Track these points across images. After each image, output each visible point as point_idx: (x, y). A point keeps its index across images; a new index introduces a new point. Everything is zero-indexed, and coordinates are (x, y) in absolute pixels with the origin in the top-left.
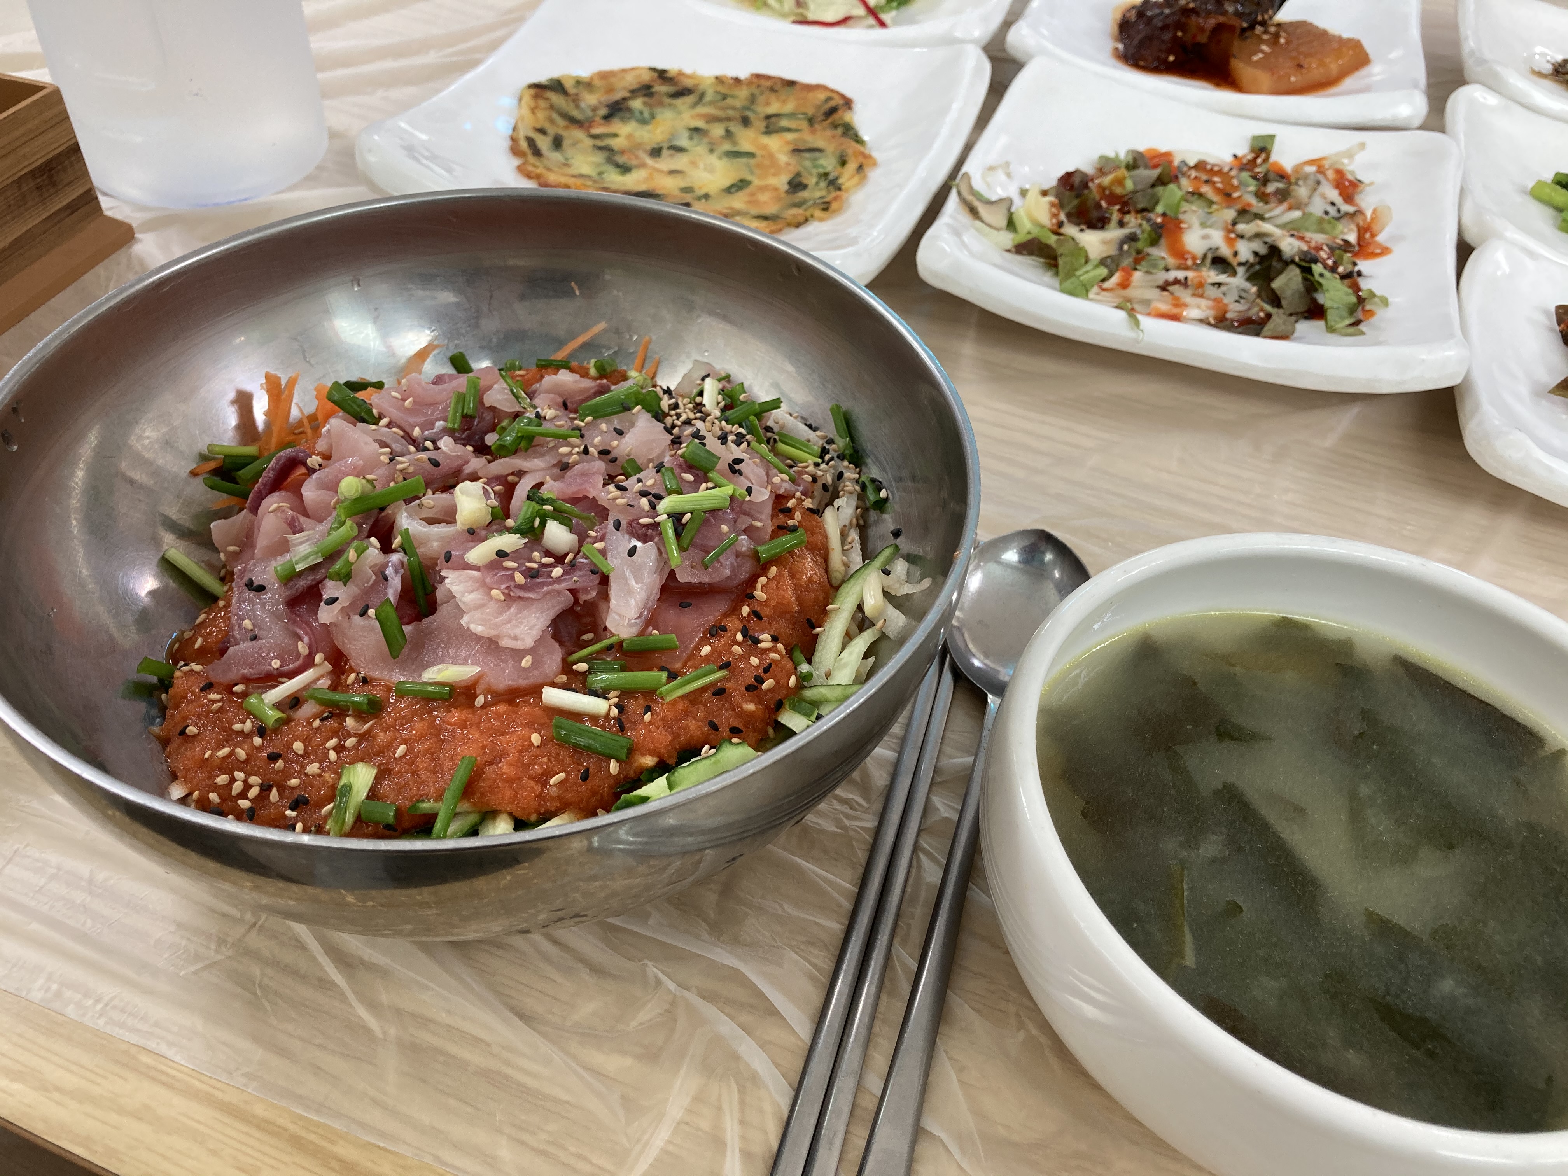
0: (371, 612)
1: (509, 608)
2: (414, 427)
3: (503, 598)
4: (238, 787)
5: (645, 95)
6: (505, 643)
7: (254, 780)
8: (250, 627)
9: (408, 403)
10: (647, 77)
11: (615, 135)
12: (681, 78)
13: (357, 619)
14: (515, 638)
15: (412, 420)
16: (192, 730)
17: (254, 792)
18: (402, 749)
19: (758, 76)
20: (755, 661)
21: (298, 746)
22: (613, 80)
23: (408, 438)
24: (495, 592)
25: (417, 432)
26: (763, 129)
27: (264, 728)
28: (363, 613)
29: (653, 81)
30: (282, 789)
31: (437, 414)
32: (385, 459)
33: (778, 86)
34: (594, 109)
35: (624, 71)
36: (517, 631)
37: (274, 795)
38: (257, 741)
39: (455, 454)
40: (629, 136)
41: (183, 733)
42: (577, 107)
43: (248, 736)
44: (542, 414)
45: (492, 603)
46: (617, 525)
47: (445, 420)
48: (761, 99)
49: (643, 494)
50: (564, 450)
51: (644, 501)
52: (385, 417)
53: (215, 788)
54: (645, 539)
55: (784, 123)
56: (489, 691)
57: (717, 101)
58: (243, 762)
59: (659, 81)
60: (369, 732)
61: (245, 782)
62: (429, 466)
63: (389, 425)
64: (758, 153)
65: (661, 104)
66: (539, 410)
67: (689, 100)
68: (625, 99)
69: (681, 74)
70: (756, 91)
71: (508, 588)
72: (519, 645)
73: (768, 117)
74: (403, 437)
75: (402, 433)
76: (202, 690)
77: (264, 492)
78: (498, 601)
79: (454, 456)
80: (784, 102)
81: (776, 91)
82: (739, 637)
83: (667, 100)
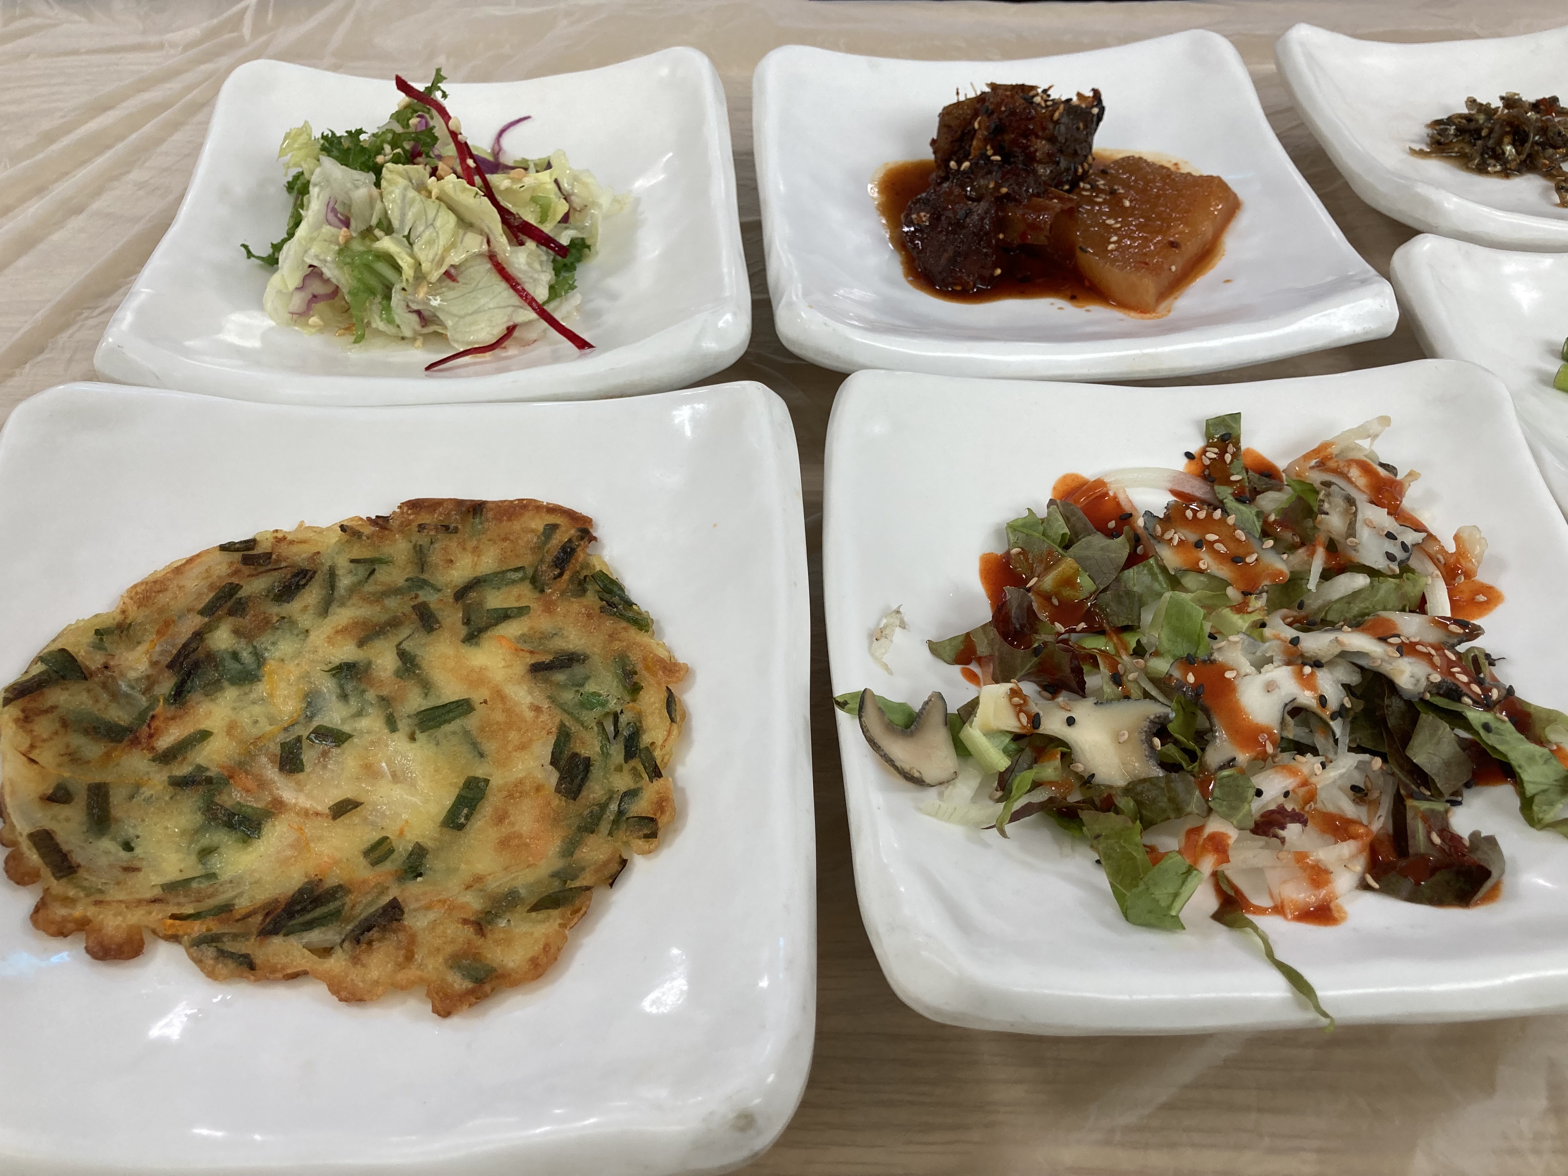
5: (231, 613)
10: (222, 567)
11: (204, 735)
12: (284, 550)
19: (415, 505)
22: (163, 599)
26: (463, 631)
29: (236, 573)
33: (455, 519)
34: (149, 683)
35: (178, 570)
40: (231, 728)
42: (115, 695)
48: (435, 557)
55: (495, 600)
57: (360, 583)
59: (246, 570)
64: (477, 696)
65: (266, 625)
67: (311, 596)
68: (199, 636)
69: (280, 539)
70: (423, 540)
73: (461, 594)
80: (476, 551)
81: (456, 530)
83: (275, 610)
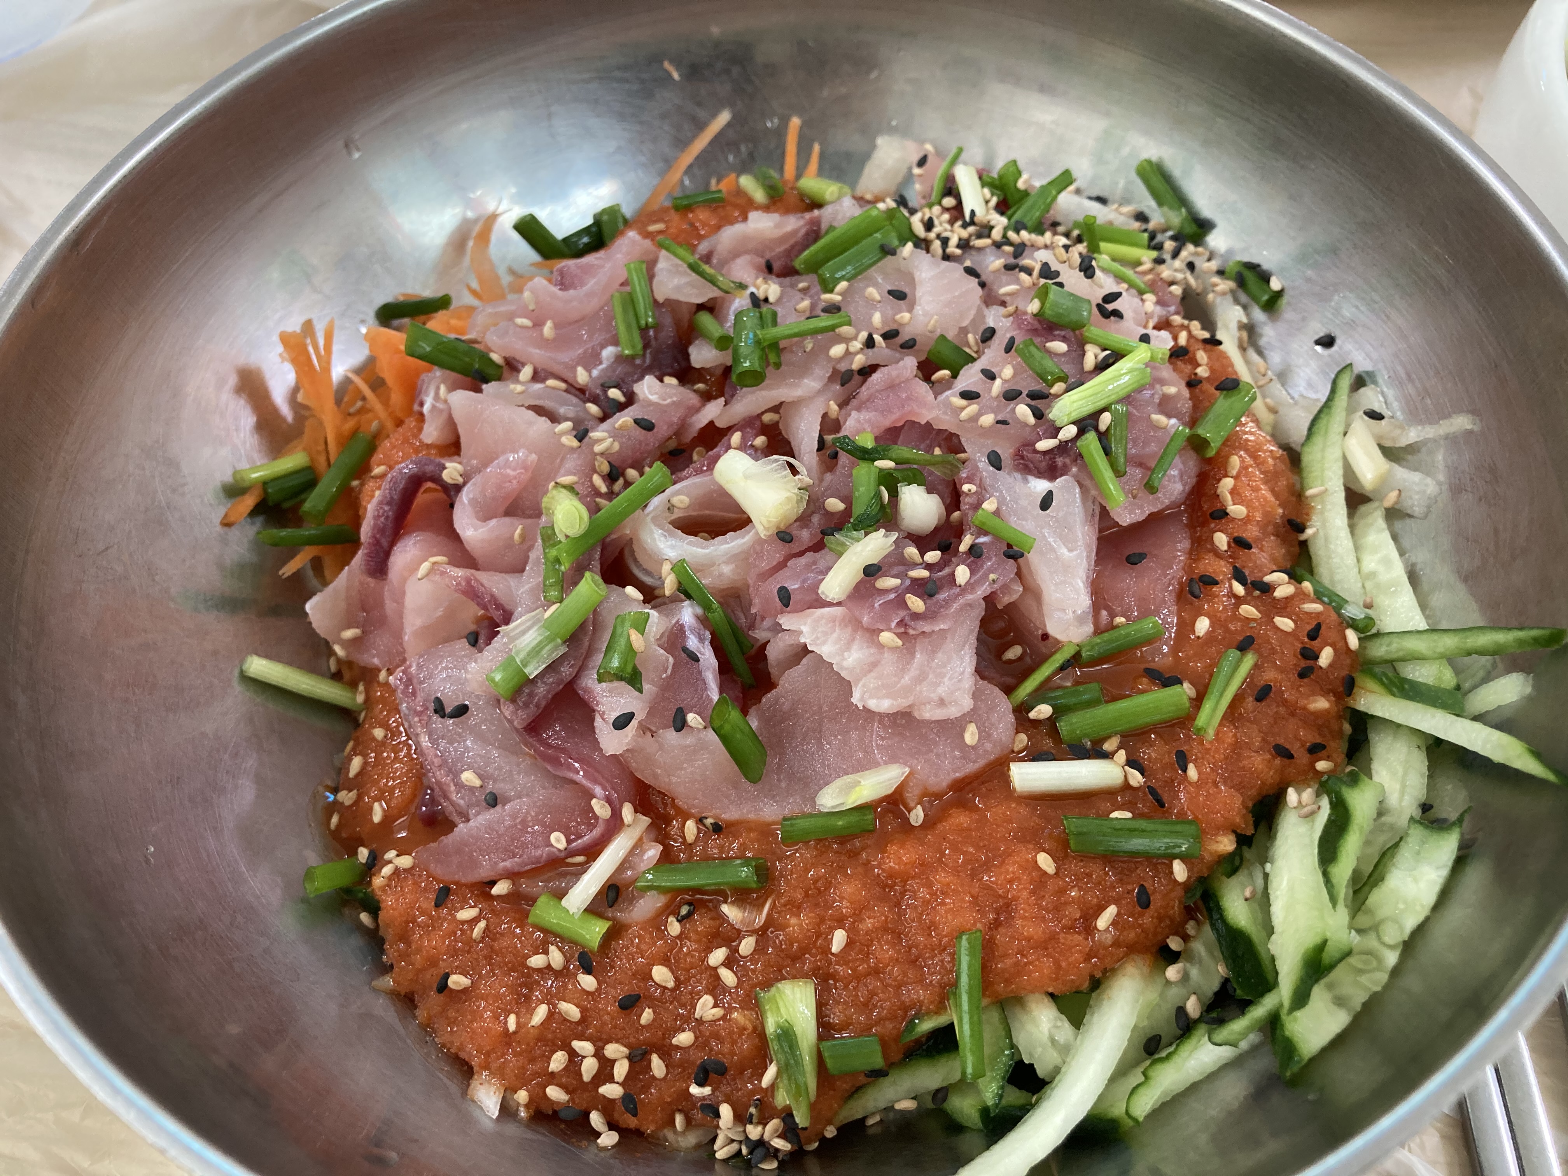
0: (692, 718)
1: (912, 655)
2: (573, 369)
3: (900, 643)
4: (589, 1067)
6: (928, 713)
7: (613, 1050)
8: (477, 783)
9: (548, 329)
13: (670, 736)
14: (942, 703)
15: (566, 356)
16: (457, 981)
17: (621, 1070)
18: (839, 939)
20: (1285, 623)
21: (661, 974)
23: (573, 391)
24: (887, 637)
25: (582, 376)
27: (586, 952)
28: (680, 724)
30: (666, 1051)
31: (599, 338)
32: (569, 441)
36: (941, 690)
37: (657, 1066)
38: (588, 982)
39: (668, 401)
41: (443, 987)
43: (563, 974)
44: (761, 295)
45: (887, 656)
46: (995, 461)
47: (615, 342)
49: (1011, 396)
50: (837, 350)
51: (1023, 411)
52: (524, 365)
53: (552, 1078)
54: (1052, 472)
56: (930, 797)
58: (578, 1023)
60: (770, 922)
61: (599, 1054)
62: (639, 432)
63: (537, 376)
66: (752, 289)
71: (901, 623)
72: (953, 712)
74: (566, 391)
75: (563, 386)
76: (437, 905)
77: (385, 543)
78: (894, 649)
79: (667, 405)
82: (1239, 589)
